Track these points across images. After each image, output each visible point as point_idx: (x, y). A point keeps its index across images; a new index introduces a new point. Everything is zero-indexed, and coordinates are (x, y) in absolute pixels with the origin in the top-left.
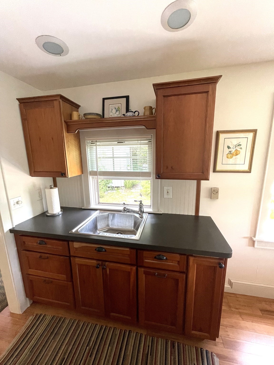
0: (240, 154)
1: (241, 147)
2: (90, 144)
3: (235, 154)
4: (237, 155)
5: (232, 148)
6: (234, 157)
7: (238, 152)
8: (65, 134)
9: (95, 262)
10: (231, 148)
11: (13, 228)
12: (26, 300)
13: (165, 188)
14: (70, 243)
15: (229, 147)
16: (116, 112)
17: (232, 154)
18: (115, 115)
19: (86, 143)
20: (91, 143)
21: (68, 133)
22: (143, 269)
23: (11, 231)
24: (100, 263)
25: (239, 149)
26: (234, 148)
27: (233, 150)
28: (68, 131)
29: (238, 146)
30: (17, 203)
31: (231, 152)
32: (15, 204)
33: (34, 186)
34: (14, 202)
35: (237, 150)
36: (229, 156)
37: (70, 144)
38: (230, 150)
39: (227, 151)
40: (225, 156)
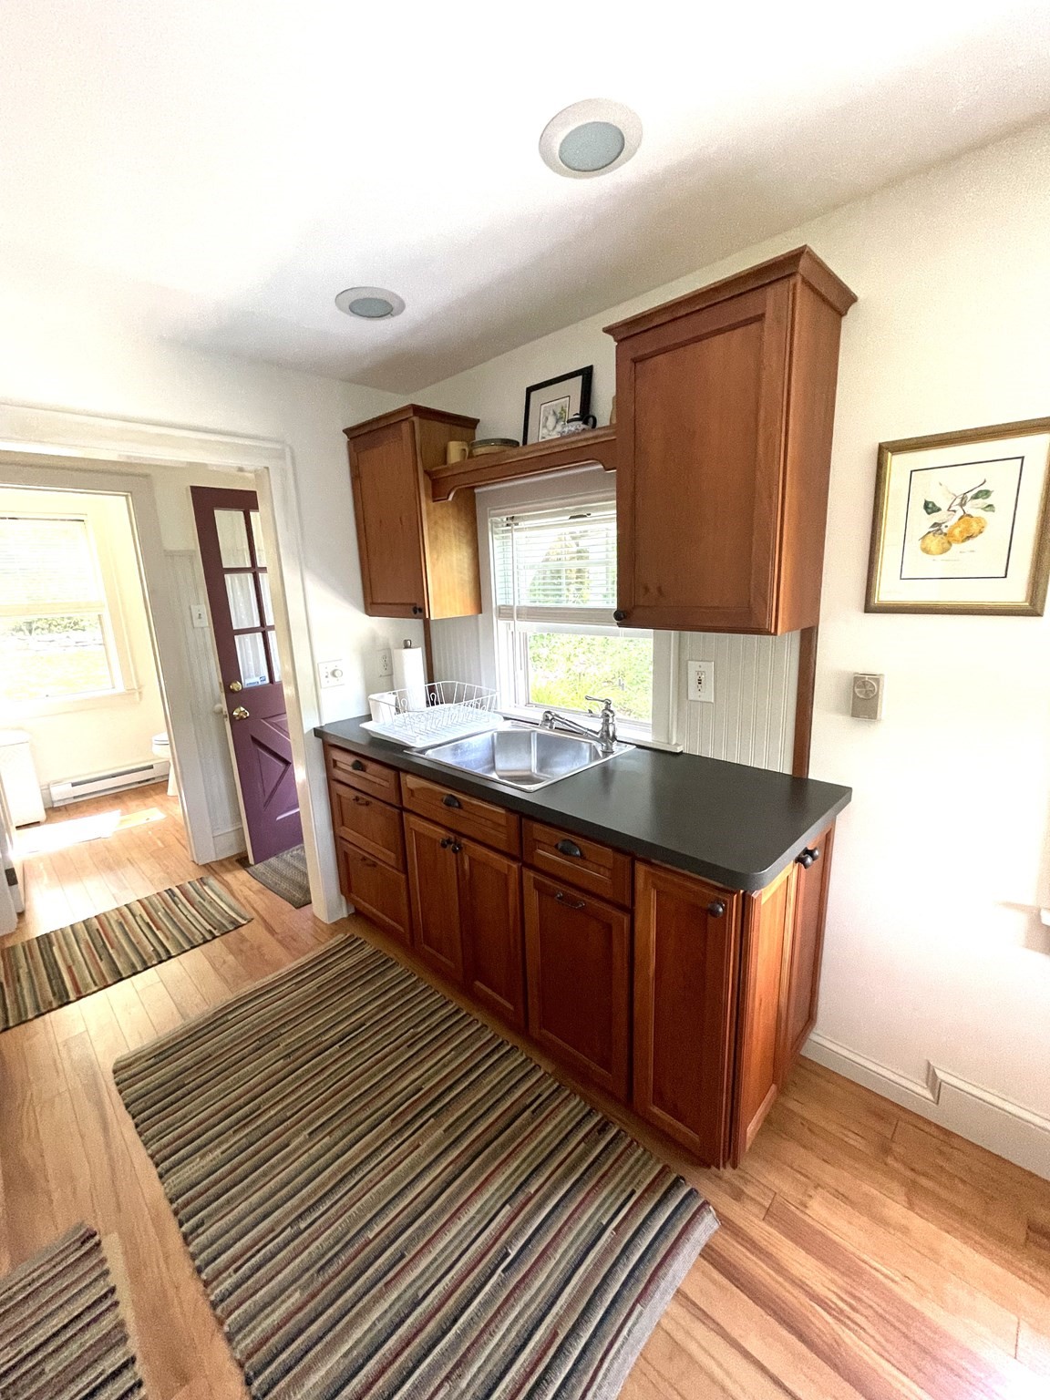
0: (986, 531)
1: (988, 501)
2: (503, 526)
3: (961, 532)
4: (968, 538)
5: (944, 507)
6: (955, 547)
7: (975, 528)
8: (425, 504)
9: (442, 832)
10: (939, 510)
11: (321, 727)
12: (341, 900)
13: (693, 667)
14: (402, 774)
15: (930, 508)
16: (557, 422)
17: (945, 534)
18: (554, 433)
19: (489, 524)
20: (505, 524)
21: (434, 501)
22: (532, 875)
23: (318, 733)
24: (452, 836)
25: (983, 511)
26: (958, 508)
27: (950, 521)
28: (437, 495)
29: (976, 497)
30: (333, 674)
31: (943, 526)
32: (330, 676)
33: (374, 639)
34: (327, 670)
35: (969, 515)
36: (934, 543)
37: (440, 530)
38: (936, 517)
39: (923, 522)
40: (914, 544)
